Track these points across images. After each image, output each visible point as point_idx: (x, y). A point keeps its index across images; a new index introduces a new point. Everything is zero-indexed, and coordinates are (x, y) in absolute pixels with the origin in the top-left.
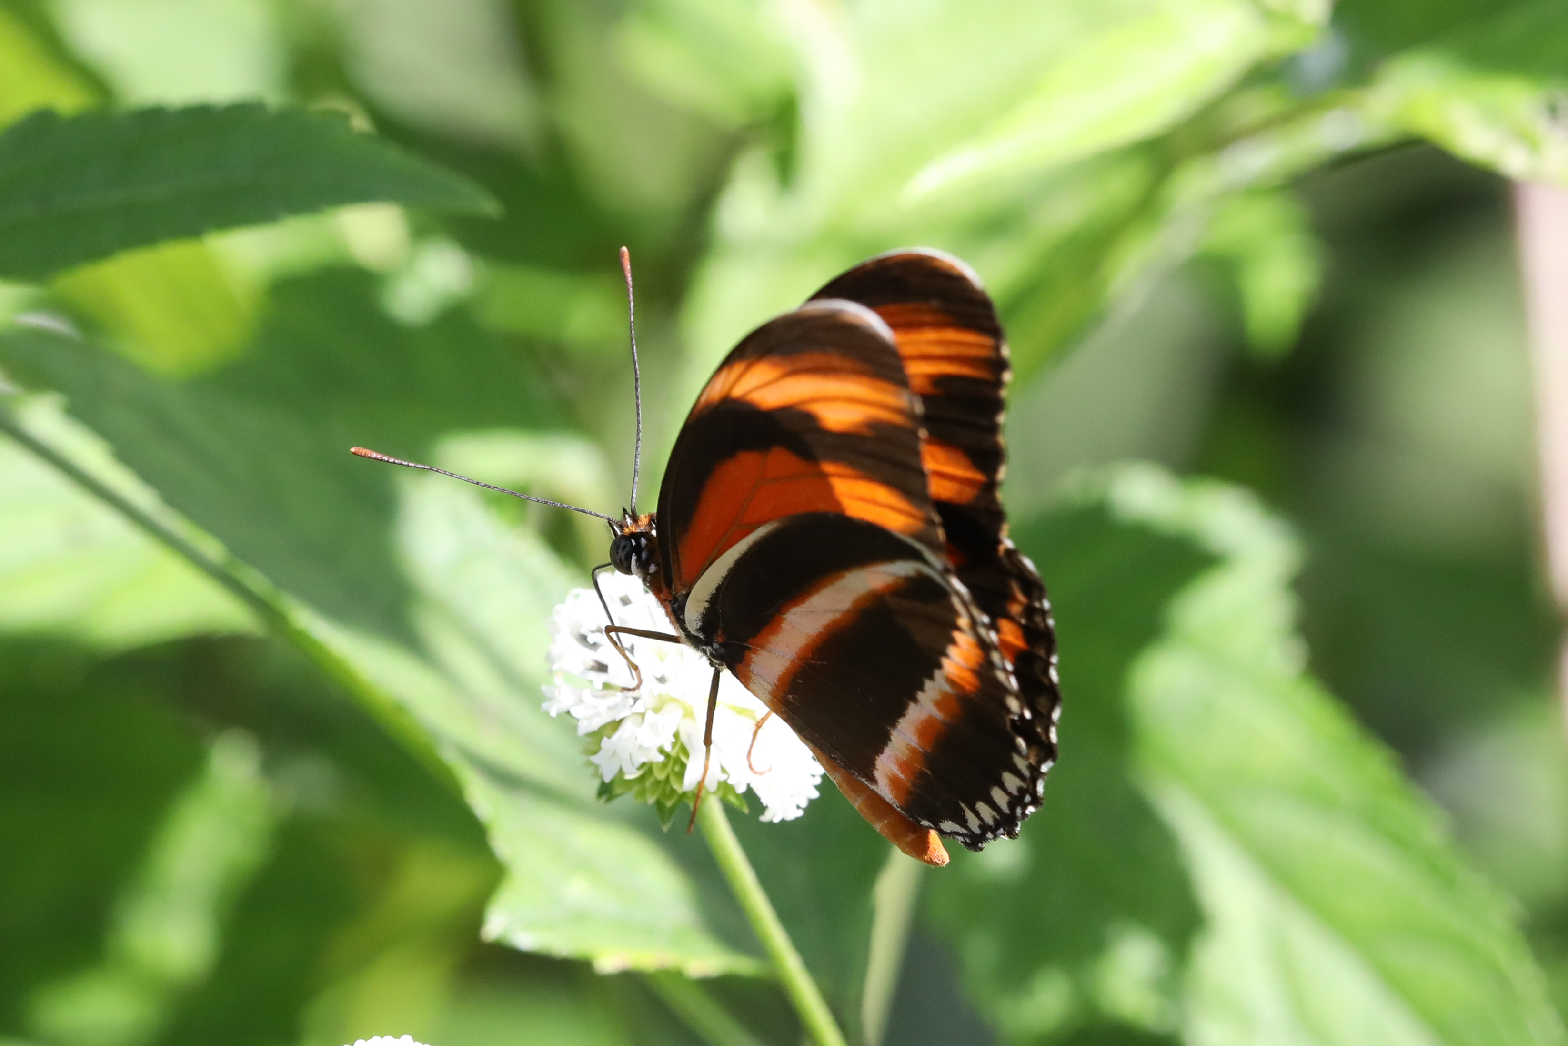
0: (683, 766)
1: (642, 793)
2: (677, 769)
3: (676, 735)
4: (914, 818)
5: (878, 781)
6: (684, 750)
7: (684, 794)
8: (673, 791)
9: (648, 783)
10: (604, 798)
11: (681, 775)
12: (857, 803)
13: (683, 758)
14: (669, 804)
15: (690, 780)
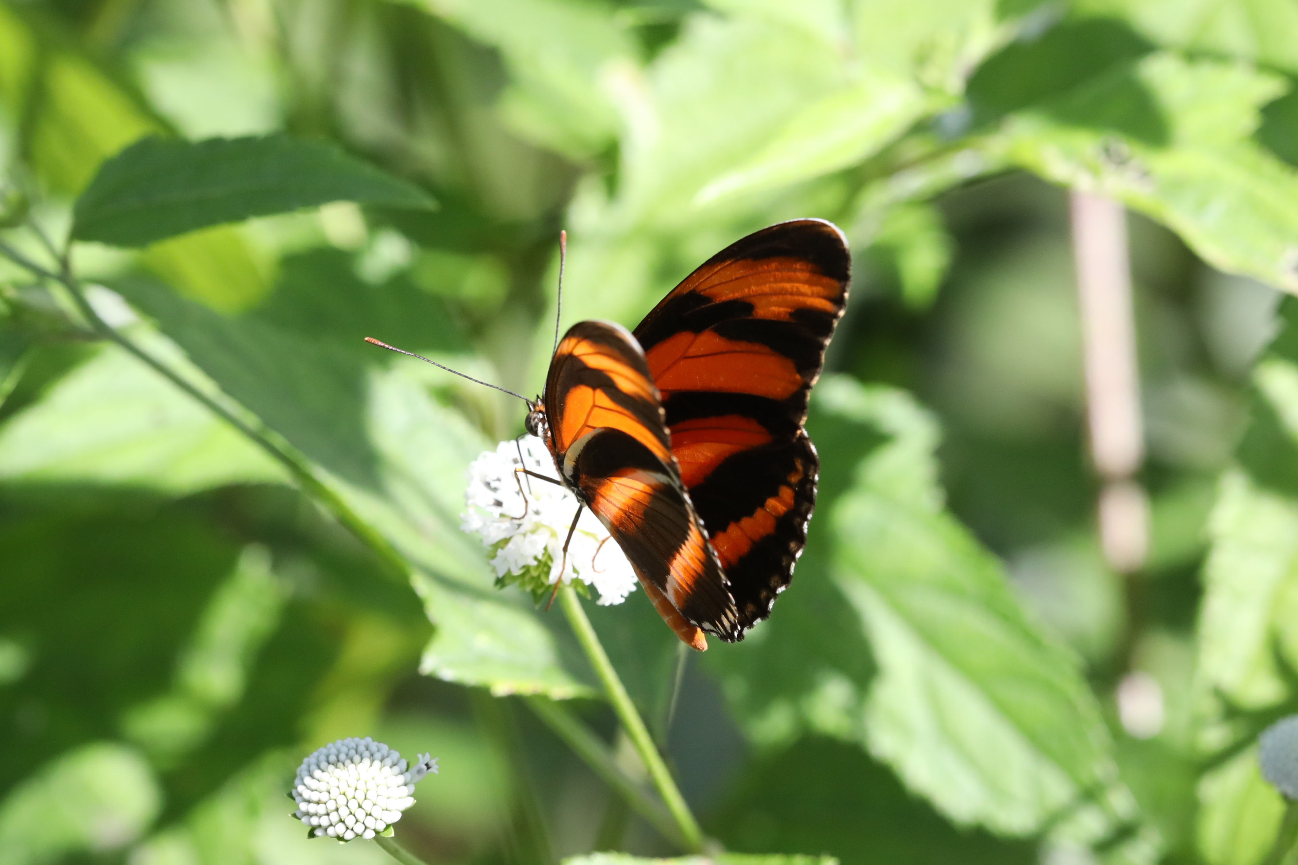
0: (549, 568)
1: (523, 584)
2: (546, 569)
3: (545, 549)
4: (687, 618)
5: (668, 591)
6: (550, 558)
7: (550, 586)
8: (543, 584)
9: (527, 578)
10: (498, 587)
11: (547, 573)
12: (655, 603)
13: (550, 563)
14: (540, 591)
15: (553, 577)
